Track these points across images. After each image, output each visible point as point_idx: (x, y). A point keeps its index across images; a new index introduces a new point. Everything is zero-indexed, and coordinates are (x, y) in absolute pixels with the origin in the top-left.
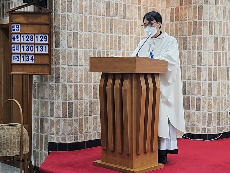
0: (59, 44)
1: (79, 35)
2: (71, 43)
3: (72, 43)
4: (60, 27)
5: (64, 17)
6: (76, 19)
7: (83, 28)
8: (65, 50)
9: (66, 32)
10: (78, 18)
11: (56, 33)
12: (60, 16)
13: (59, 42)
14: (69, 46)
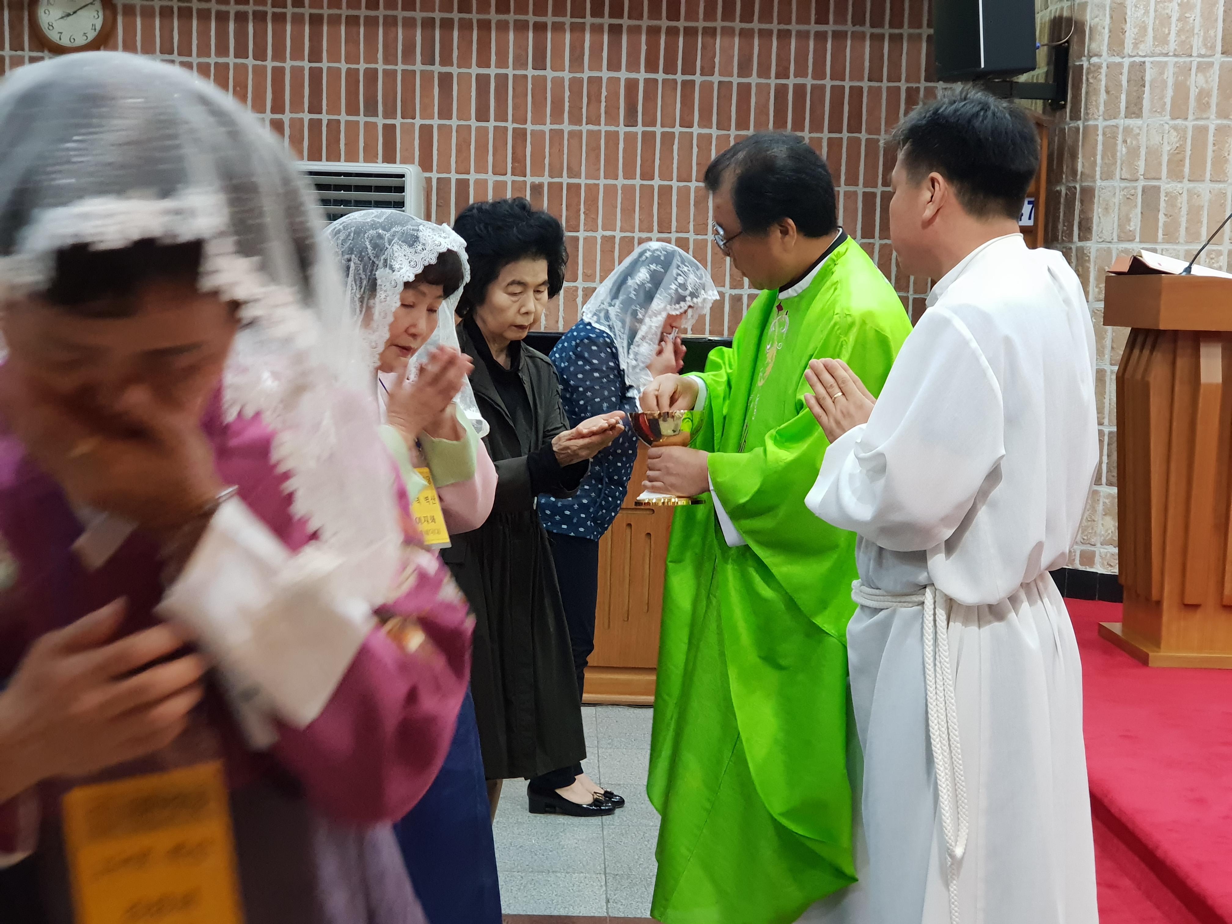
0: (1089, 230)
1: (1167, 194)
2: (1132, 224)
3: (1135, 224)
4: (1098, 169)
5: (1111, 136)
6: (1156, 139)
7: (1187, 170)
8: (1109, 251)
9: (1114, 187)
10: (1166, 136)
11: (1084, 190)
12: (1100, 132)
13: (1092, 223)
14: (1122, 235)
